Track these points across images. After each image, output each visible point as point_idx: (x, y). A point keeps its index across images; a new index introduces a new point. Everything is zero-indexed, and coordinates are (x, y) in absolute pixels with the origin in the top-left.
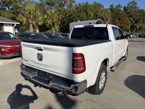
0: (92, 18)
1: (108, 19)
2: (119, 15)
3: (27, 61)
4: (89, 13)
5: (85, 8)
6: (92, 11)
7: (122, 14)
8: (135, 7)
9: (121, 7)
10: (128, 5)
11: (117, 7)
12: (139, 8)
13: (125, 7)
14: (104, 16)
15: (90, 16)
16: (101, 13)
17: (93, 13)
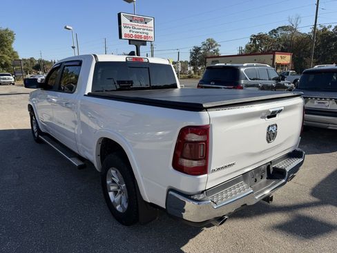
3: (234, 164)
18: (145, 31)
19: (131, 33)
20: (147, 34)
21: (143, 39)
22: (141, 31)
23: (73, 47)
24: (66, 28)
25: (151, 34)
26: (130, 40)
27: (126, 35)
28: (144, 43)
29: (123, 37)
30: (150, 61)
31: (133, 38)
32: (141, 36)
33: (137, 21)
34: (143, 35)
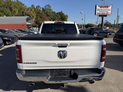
0: (17, 14)
1: (33, 17)
2: (40, 14)
3: (36, 63)
4: (13, 9)
5: (9, 4)
6: (16, 8)
7: (42, 14)
8: (50, 10)
9: (41, 8)
10: (45, 7)
11: (37, 7)
12: (52, 10)
13: (43, 9)
14: (30, 13)
15: (14, 12)
16: (27, 11)
17: (17, 10)
18: (107, 11)
19: (100, 12)
20: (108, 12)
21: (105, 14)
22: (105, 11)
23: (82, 19)
24: (81, 13)
25: (110, 12)
26: (99, 15)
27: (97, 13)
28: (106, 16)
29: (96, 14)
30: (65, 23)
31: (101, 14)
32: (104, 13)
33: (103, 7)
34: (105, 13)
